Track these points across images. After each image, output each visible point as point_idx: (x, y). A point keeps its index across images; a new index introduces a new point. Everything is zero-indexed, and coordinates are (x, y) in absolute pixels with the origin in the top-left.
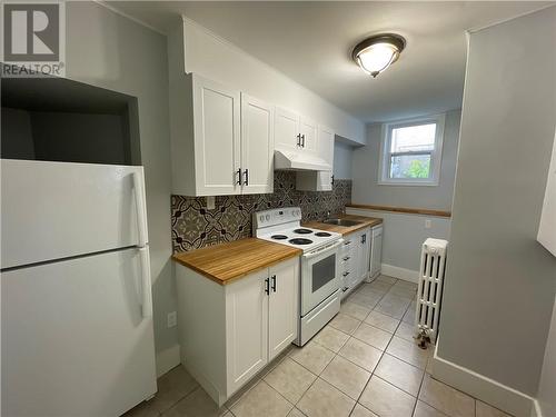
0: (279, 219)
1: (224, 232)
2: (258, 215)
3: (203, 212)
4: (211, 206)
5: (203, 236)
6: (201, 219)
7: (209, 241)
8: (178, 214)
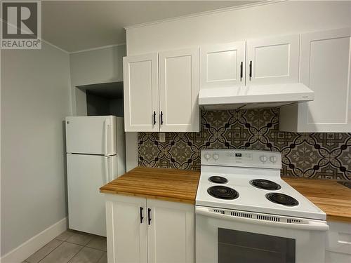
0: (234, 161)
1: (173, 160)
2: (203, 153)
3: (156, 143)
4: (162, 140)
5: (157, 159)
6: (155, 148)
7: (161, 164)
8: (141, 143)
